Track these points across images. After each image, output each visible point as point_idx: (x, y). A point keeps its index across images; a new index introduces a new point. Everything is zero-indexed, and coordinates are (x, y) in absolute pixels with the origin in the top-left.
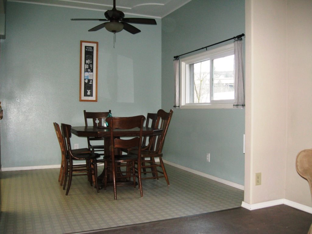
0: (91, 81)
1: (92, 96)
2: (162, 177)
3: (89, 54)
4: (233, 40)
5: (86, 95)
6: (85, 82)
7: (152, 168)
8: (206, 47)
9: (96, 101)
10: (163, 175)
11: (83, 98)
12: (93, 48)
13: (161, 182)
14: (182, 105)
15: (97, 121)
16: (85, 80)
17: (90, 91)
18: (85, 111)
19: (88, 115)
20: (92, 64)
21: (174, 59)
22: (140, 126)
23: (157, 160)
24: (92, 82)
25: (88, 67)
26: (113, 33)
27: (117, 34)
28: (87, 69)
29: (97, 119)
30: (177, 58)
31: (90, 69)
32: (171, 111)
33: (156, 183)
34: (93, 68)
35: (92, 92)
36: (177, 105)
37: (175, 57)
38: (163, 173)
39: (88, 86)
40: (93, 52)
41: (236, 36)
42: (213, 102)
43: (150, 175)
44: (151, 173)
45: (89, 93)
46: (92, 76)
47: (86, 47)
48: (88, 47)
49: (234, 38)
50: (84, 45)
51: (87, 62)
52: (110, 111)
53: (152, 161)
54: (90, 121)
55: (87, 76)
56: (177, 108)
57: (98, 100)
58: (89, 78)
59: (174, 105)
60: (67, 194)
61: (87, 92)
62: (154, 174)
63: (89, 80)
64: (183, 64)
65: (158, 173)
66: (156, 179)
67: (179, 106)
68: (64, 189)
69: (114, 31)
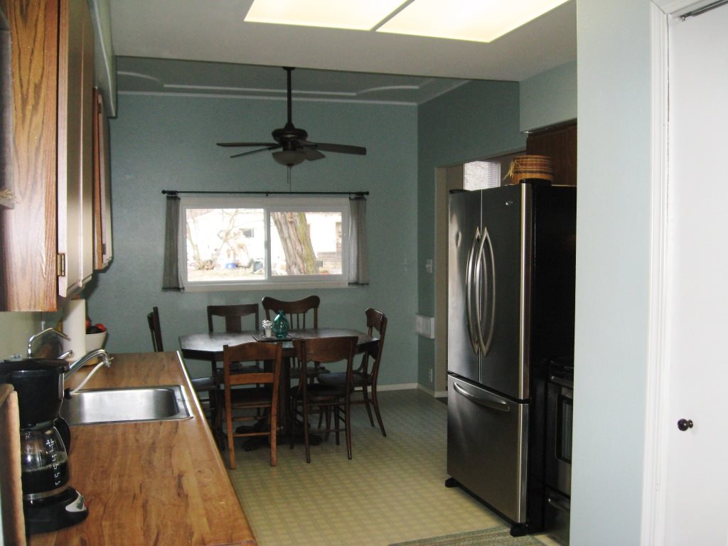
69: (290, 165)
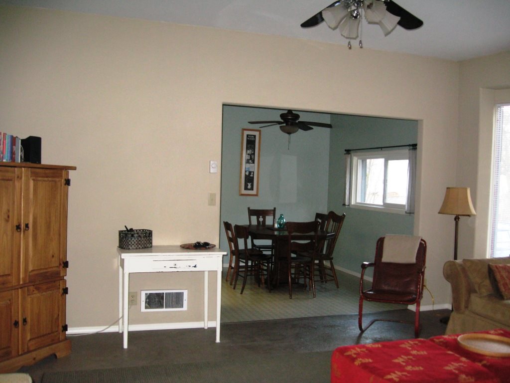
0: (252, 173)
1: (253, 190)
2: (332, 280)
3: (251, 143)
4: (407, 147)
5: (246, 188)
6: (246, 175)
7: (320, 271)
8: (381, 148)
9: (256, 195)
10: (333, 278)
11: (244, 192)
12: (255, 136)
13: (329, 285)
14: (352, 203)
15: (261, 219)
16: (246, 172)
17: (250, 184)
18: (249, 208)
19: (252, 212)
20: (254, 154)
21: (345, 152)
22: (316, 231)
23: (327, 263)
24: (253, 175)
25: (249, 158)
26: (287, 135)
27: (292, 135)
28: (248, 160)
29: (261, 217)
30: (348, 152)
31: (251, 160)
32: (344, 215)
33: (324, 286)
34: (254, 159)
35: (252, 185)
36: (347, 204)
37: (346, 150)
38: (333, 277)
39: (249, 179)
40: (255, 141)
41: (411, 144)
42: (385, 204)
43: (317, 278)
44: (319, 277)
45: (249, 187)
46: (254, 167)
47: (247, 135)
48: (250, 135)
49: (409, 145)
50: (246, 133)
51: (248, 152)
52: (275, 208)
53: (321, 264)
54: (254, 219)
55: (249, 168)
56: (347, 207)
57: (259, 195)
58: (250, 170)
59: (342, 203)
60: (234, 288)
61: (248, 185)
62: (321, 278)
63: (250, 173)
64: (355, 159)
65: (327, 276)
66: (324, 283)
67: (348, 205)
68: (231, 284)
69: (289, 133)
